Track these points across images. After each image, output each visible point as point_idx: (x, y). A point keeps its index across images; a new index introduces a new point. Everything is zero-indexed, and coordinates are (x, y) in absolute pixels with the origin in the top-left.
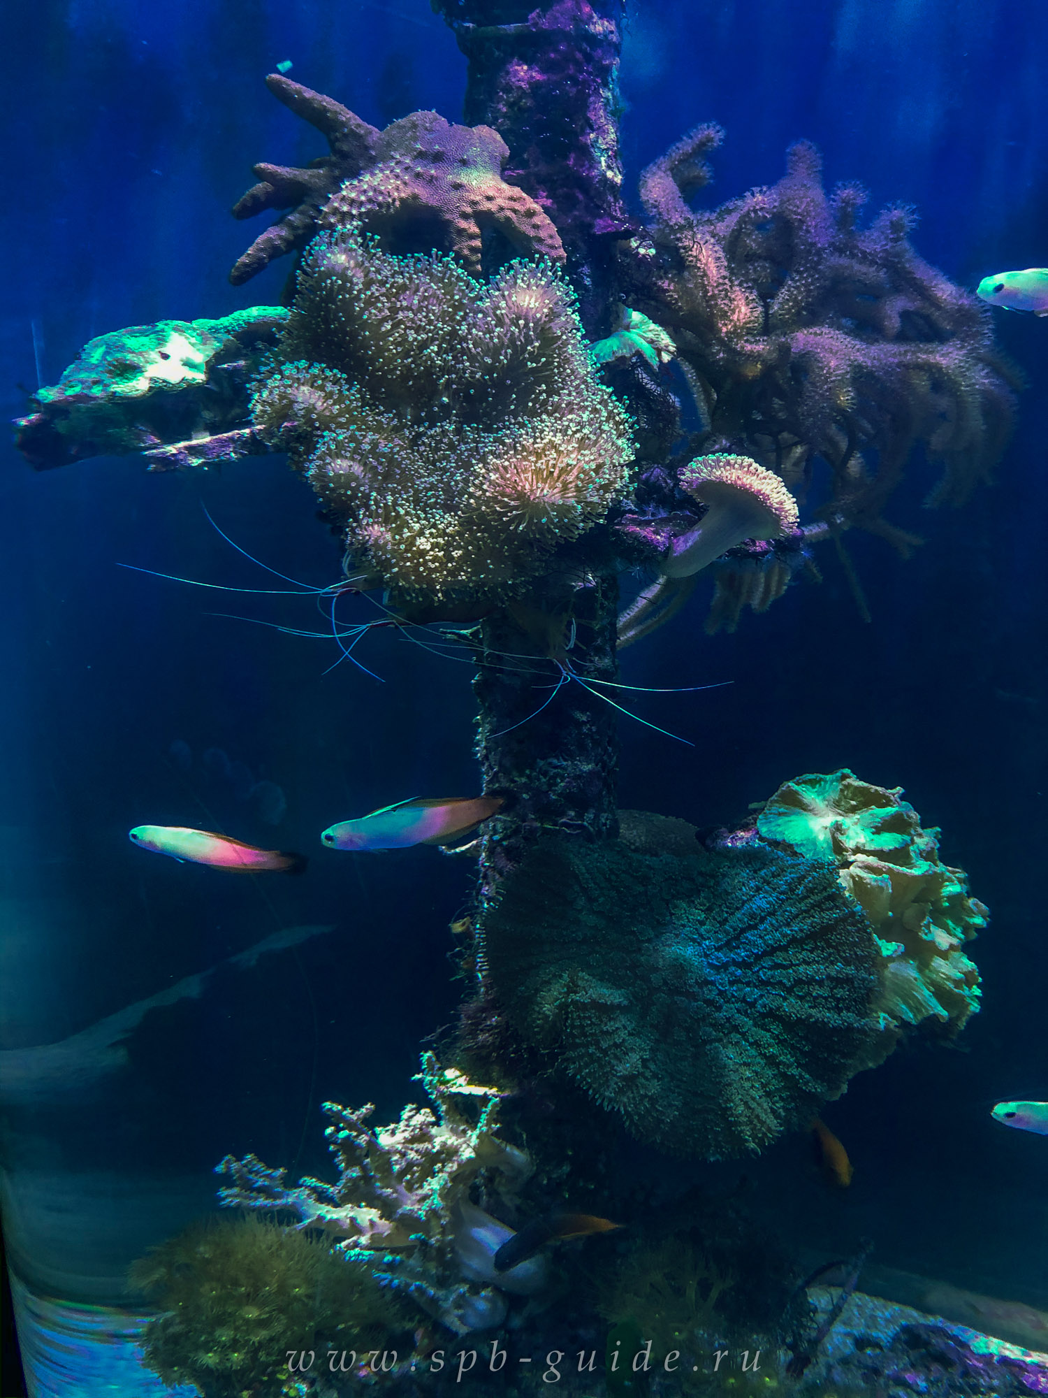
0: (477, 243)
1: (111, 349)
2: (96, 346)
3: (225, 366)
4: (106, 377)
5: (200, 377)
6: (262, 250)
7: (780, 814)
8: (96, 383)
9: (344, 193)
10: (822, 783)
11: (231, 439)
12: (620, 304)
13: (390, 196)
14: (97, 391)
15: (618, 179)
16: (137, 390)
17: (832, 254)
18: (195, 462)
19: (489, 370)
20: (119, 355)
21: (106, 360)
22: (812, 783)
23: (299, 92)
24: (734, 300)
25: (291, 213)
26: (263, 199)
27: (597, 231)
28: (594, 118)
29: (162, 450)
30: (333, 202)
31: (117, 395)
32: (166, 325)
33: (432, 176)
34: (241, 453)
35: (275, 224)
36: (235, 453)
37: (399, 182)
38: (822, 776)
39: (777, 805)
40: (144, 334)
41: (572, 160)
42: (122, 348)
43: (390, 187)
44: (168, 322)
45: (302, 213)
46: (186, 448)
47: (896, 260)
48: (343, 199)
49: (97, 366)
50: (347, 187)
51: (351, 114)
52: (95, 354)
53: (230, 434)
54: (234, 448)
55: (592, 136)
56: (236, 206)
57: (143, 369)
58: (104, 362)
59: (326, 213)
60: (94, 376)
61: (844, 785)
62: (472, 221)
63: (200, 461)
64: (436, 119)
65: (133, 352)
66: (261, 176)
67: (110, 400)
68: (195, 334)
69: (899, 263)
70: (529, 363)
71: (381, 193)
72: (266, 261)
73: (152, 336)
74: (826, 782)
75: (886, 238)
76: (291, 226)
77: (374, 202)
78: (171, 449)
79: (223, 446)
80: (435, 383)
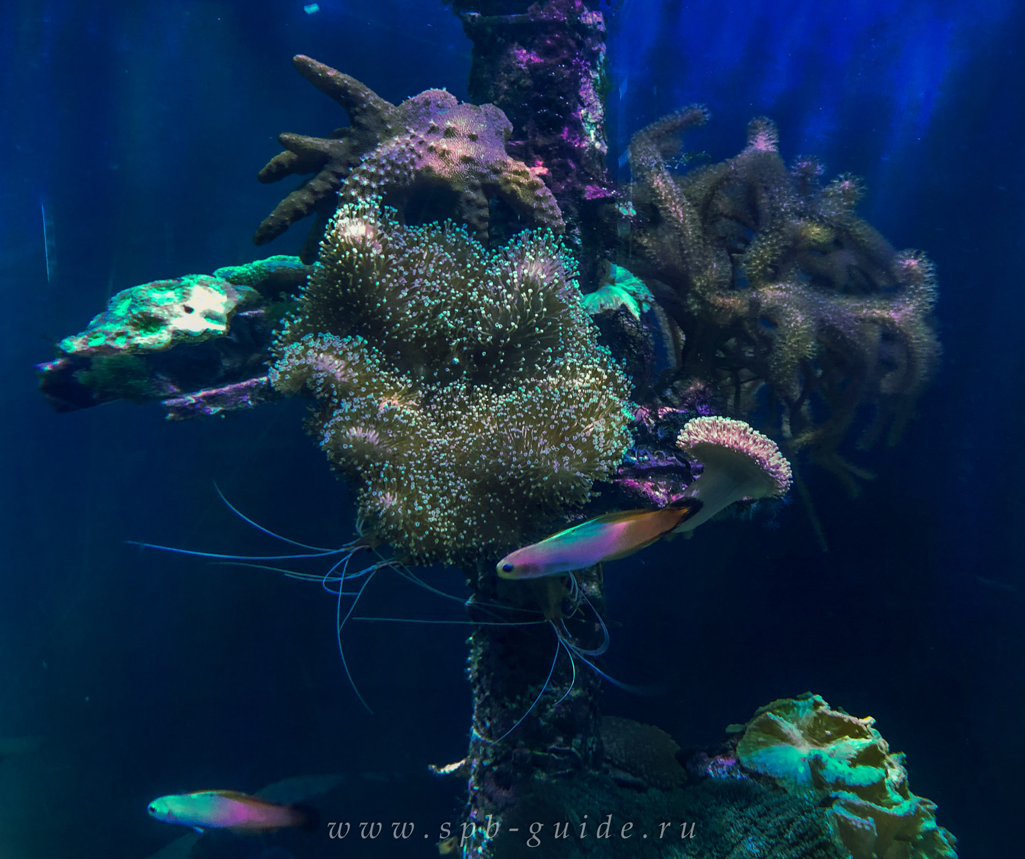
0: (485, 212)
1: (137, 302)
2: (123, 298)
3: (246, 314)
4: (130, 330)
5: (221, 328)
6: (283, 213)
7: (759, 743)
8: (120, 334)
9: (364, 167)
10: (795, 709)
11: (249, 388)
12: (607, 261)
13: (406, 169)
14: (120, 343)
15: (605, 150)
16: (159, 343)
17: (793, 218)
18: (214, 410)
19: (499, 334)
20: (144, 309)
21: (131, 312)
22: (787, 709)
23: (323, 71)
24: (707, 257)
25: (312, 179)
26: (287, 166)
27: (587, 196)
28: (584, 96)
29: (182, 400)
30: (353, 175)
31: (140, 346)
32: (192, 279)
33: (444, 151)
34: (258, 401)
35: (298, 189)
36: (252, 400)
37: (414, 156)
38: (795, 702)
39: (755, 733)
40: (169, 287)
41: (566, 133)
42: (147, 302)
43: (406, 162)
44: (194, 276)
45: (323, 179)
46: (204, 397)
47: (848, 224)
48: (363, 173)
49: (123, 318)
50: (366, 161)
51: (369, 91)
52: (121, 308)
53: (248, 382)
54: (252, 395)
55: (583, 112)
56: (262, 172)
57: (167, 322)
58: (129, 315)
59: (347, 185)
60: (118, 328)
61: (818, 713)
62: (480, 192)
63: (220, 409)
64: (446, 97)
65: (157, 306)
66: (286, 145)
67: (133, 352)
68: (218, 287)
69: (851, 227)
70: (537, 329)
71: (398, 167)
72: (288, 223)
73: (178, 290)
74: (799, 708)
75: (840, 205)
76: (314, 192)
77: (392, 176)
78: (191, 399)
79: (240, 395)
80: (447, 345)
